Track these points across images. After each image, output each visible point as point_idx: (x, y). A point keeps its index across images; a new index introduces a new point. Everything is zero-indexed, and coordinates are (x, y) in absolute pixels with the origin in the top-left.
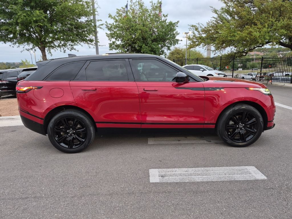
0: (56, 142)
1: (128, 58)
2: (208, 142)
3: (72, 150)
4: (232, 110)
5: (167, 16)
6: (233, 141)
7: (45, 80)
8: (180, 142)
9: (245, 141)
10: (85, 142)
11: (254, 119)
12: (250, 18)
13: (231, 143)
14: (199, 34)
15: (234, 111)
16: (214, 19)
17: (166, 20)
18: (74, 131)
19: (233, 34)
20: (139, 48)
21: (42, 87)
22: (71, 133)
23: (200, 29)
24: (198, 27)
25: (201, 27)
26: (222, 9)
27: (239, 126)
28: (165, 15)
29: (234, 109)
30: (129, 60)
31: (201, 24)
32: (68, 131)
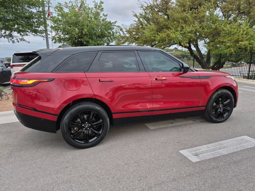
0: (71, 139)
1: (137, 50)
2: (194, 122)
3: (88, 144)
4: (216, 94)
5: (106, 15)
6: (216, 118)
7: (55, 71)
8: (174, 124)
9: (224, 118)
10: (102, 134)
11: (229, 100)
12: (165, 24)
13: (215, 120)
14: (124, 34)
15: (218, 94)
16: (135, 22)
17: (106, 19)
18: (90, 125)
19: (154, 35)
20: (86, 43)
21: (54, 79)
22: (87, 126)
23: (124, 30)
24: (122, 28)
25: (125, 28)
26: (141, 14)
27: (219, 106)
28: (105, 15)
29: (218, 93)
30: (138, 52)
31: (125, 25)
32: (83, 125)
